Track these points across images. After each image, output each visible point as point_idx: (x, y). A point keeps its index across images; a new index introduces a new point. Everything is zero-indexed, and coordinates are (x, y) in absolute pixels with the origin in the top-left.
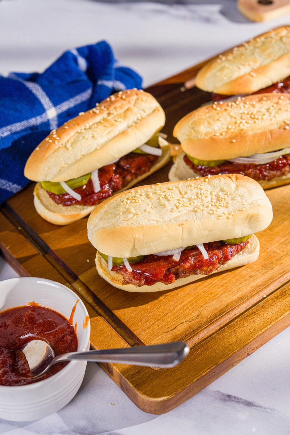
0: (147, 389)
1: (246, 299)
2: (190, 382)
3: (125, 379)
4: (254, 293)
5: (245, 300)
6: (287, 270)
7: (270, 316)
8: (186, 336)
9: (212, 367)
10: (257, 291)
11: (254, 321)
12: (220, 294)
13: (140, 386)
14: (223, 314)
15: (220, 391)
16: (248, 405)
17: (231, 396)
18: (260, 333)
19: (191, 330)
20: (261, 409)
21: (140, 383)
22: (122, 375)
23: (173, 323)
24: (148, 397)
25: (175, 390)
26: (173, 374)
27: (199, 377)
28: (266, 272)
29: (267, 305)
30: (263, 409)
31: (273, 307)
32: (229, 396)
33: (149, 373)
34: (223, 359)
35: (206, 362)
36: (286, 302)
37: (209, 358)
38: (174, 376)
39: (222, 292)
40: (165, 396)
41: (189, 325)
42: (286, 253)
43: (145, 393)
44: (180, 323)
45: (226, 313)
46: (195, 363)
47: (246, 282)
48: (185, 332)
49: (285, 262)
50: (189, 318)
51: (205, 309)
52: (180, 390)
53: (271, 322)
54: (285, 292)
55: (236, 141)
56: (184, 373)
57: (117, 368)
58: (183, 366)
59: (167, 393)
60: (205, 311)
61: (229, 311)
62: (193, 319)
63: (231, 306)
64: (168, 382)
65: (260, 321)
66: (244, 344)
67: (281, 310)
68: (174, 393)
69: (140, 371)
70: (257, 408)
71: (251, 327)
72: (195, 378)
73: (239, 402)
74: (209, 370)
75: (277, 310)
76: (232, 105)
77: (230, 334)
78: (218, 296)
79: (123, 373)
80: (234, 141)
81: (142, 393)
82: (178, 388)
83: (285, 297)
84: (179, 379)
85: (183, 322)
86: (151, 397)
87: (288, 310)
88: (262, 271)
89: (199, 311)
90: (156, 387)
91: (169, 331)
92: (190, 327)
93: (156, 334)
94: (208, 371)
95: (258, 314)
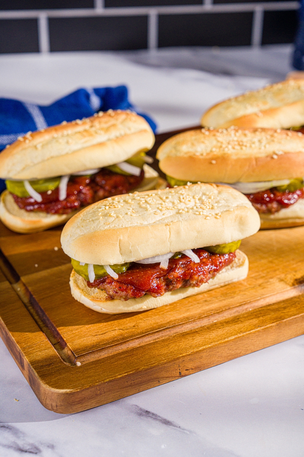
0: (52, 380)
1: (192, 320)
2: (101, 380)
3: (32, 368)
4: (204, 316)
5: (190, 320)
6: (248, 301)
7: (212, 337)
8: (113, 341)
9: (131, 371)
10: (207, 314)
11: (193, 339)
12: (166, 311)
13: (45, 377)
14: (162, 329)
15: (138, 405)
16: (165, 424)
17: (149, 412)
18: (195, 350)
19: (121, 337)
20: (179, 430)
21: (46, 374)
22: (30, 365)
23: (104, 329)
24: (50, 387)
25: (81, 385)
26: (85, 372)
27: (112, 378)
28: (224, 300)
29: (213, 328)
30: (181, 430)
31: (219, 330)
32: (147, 412)
33: (60, 367)
34: (146, 366)
35: (125, 366)
36: (235, 328)
37: (131, 364)
38: (86, 374)
39: (169, 310)
40: (69, 389)
41: (121, 333)
42: (252, 286)
43: (48, 383)
44: (112, 330)
45: (166, 329)
46: (113, 365)
47: (198, 305)
48: (114, 338)
49: (249, 294)
50: (123, 327)
51: (144, 321)
52: (87, 386)
53: (212, 343)
54: (238, 319)
55: (217, 163)
56: (98, 372)
57: (28, 358)
58: (99, 366)
59: (71, 386)
60: (144, 323)
61: (170, 327)
62: (127, 328)
63: (173, 323)
64: (77, 378)
65: (200, 340)
66: (174, 357)
67: (227, 334)
68: (79, 388)
69: (51, 364)
70: (175, 428)
71: (188, 343)
72: (108, 378)
73: (157, 419)
74: (126, 374)
75: (222, 333)
76: (222, 132)
77: (162, 346)
78: (163, 312)
79: (32, 364)
80: (214, 162)
81: (45, 382)
82: (85, 384)
83: (236, 323)
84: (90, 377)
85: (115, 330)
86: (53, 387)
87: (235, 335)
88: (220, 298)
89: (136, 323)
90: (63, 380)
91: (97, 335)
92: (121, 335)
93: (82, 335)
94: (124, 375)
95: (200, 334)
